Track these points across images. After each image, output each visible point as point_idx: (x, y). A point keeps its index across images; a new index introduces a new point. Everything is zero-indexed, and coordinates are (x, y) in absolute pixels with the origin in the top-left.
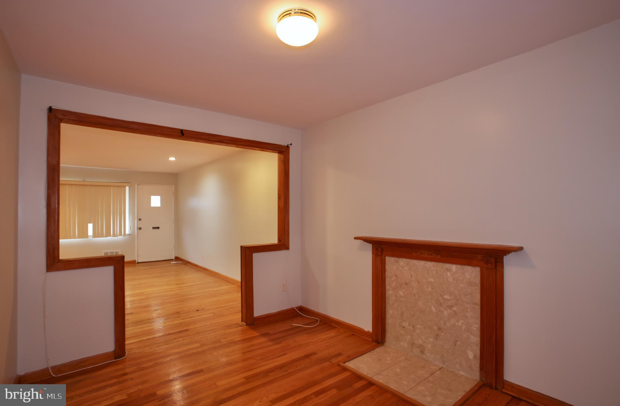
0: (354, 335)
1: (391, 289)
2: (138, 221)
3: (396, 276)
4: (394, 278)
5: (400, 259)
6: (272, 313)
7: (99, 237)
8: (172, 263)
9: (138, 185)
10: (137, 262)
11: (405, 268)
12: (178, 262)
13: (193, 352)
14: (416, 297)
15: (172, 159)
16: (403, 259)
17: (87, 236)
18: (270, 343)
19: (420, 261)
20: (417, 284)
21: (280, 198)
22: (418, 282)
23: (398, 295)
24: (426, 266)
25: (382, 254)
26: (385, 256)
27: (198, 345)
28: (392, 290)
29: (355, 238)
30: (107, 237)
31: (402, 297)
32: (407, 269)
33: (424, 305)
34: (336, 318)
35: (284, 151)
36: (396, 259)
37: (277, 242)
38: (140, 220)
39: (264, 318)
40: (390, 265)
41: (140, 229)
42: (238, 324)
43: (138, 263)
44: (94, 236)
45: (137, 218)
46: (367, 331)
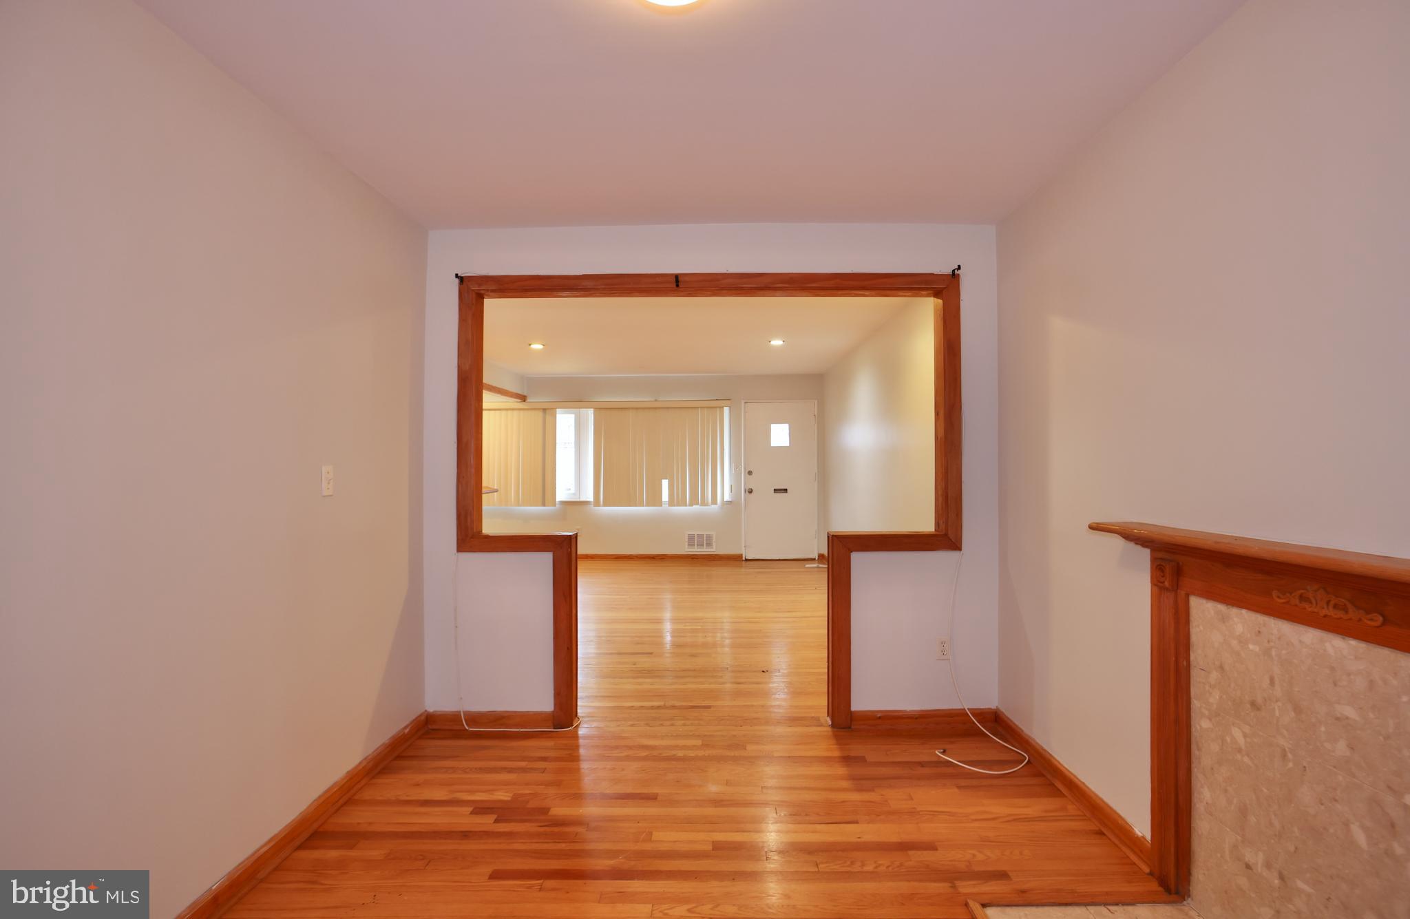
0: (1103, 834)
1: (1206, 713)
2: (747, 475)
3: (1221, 668)
4: (1214, 675)
5: (1234, 611)
6: (905, 711)
7: (678, 505)
8: (807, 566)
9: (745, 403)
10: (744, 559)
11: (1251, 647)
12: (820, 566)
13: (674, 755)
14: (1291, 765)
15: (777, 342)
16: (1244, 611)
17: (660, 503)
18: (845, 784)
19: (1302, 628)
20: (1293, 714)
21: (938, 414)
22: (1298, 710)
23: (1228, 739)
24: (1325, 651)
25: (1176, 587)
26: (1187, 596)
27: (699, 742)
28: (1210, 720)
29: (1095, 527)
30: (692, 506)
31: (1240, 750)
32: (1257, 649)
33: (1322, 807)
34: (1066, 766)
35: (945, 288)
36: (1222, 607)
37: (934, 530)
38: (750, 473)
39: (880, 718)
40: (1201, 628)
41: (751, 491)
42: (817, 719)
43: (746, 560)
44: (671, 503)
45: (745, 469)
46: (1140, 834)
